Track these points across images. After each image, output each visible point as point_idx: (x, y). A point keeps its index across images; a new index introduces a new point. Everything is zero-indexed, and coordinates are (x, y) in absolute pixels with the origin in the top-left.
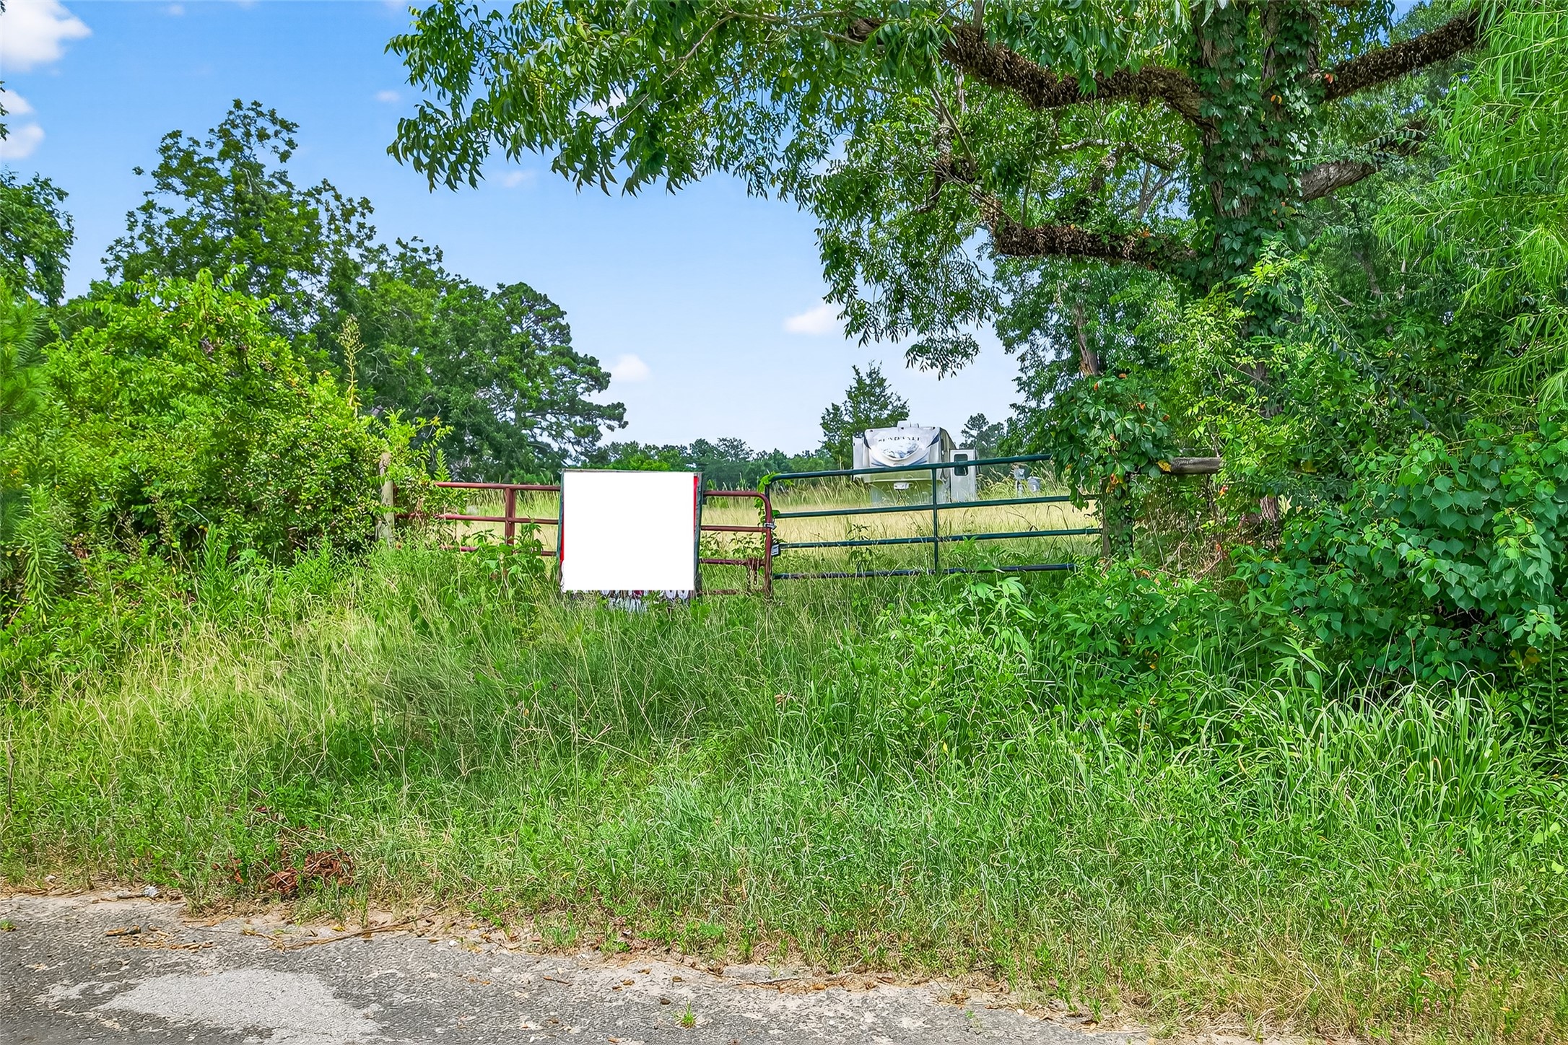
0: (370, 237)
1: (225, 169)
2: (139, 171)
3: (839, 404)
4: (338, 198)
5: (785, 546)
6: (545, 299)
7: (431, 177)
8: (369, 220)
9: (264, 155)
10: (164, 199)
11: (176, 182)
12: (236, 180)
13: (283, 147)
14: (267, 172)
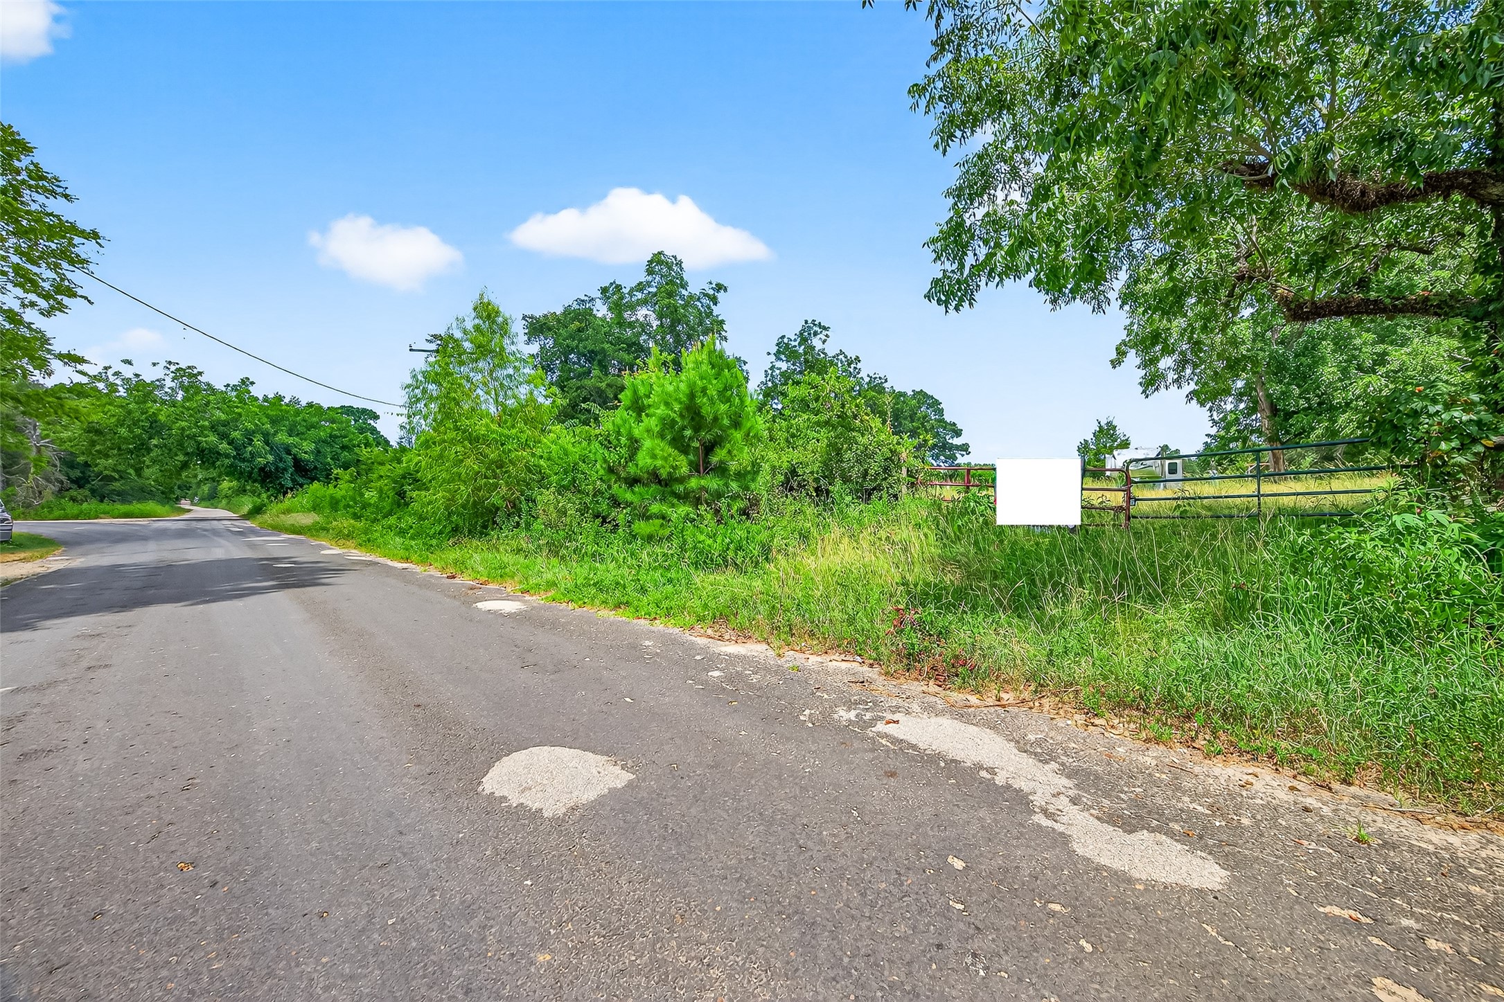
0: (858, 373)
1: (801, 350)
2: (769, 354)
3: (1088, 439)
4: (846, 357)
5: (1136, 500)
6: (932, 397)
7: (946, 307)
8: (859, 366)
9: (816, 342)
10: (779, 364)
11: (783, 357)
12: (805, 353)
13: (824, 338)
14: (817, 349)
